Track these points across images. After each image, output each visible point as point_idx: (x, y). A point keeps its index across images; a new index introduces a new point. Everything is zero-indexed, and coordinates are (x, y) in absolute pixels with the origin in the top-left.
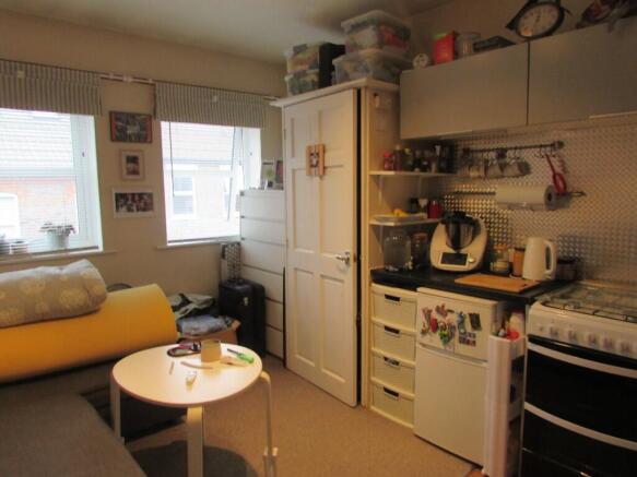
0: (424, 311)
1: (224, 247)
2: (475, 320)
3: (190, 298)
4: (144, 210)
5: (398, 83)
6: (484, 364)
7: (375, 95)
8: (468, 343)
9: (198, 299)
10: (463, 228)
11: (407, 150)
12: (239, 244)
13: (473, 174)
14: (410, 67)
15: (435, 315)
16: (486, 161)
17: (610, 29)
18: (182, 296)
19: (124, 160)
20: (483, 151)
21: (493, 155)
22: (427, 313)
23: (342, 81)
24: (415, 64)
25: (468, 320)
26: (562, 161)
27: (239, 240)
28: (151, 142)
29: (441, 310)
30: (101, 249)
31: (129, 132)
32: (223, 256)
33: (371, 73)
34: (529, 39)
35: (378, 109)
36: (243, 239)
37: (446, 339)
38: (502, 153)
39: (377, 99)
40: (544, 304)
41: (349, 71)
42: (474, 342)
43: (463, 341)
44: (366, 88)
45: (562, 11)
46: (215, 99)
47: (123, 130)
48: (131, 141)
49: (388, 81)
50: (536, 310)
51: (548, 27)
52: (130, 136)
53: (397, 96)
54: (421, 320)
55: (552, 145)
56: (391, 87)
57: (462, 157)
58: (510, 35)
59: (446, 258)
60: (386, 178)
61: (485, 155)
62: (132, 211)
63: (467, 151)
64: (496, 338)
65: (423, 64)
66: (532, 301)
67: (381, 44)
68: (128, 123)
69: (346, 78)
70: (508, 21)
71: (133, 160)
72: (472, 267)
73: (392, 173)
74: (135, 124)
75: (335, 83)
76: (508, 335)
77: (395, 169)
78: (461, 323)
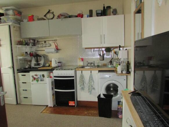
0: (32, 76)
2: (43, 76)
5: (20, 24)
6: (46, 84)
7: (14, 27)
8: (42, 81)
10: (39, 58)
11: (24, 41)
13: (40, 46)
14: (23, 21)
15: (35, 77)
16: (42, 43)
17: (62, 20)
20: (41, 41)
21: (43, 42)
22: (33, 77)
23: (4, 23)
24: (24, 21)
25: (42, 76)
26: (57, 43)
29: (36, 75)
33: (13, 22)
34: (48, 19)
35: (16, 30)
37: (38, 81)
38: (45, 42)
39: (15, 28)
40: (56, 70)
41: (6, 20)
42: (44, 80)
43: (41, 81)
44: (12, 25)
45: (54, 15)
49: (17, 24)
50: (54, 71)
51: (52, 18)
53: (20, 28)
54: (32, 78)
55: (55, 40)
56: (18, 25)
57: (37, 43)
58: (45, 18)
59: (35, 65)
60: (19, 47)
61: (42, 42)
63: (38, 41)
64: (48, 78)
65: (26, 21)
67: (15, 15)
70: (44, 15)
72: (41, 66)
75: (2, 23)
76: (51, 77)
77: (21, 45)
78: (41, 77)
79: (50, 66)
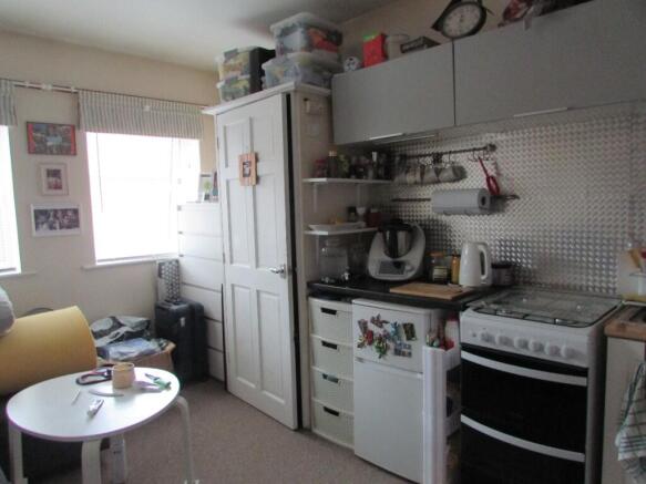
0: (359, 322)
1: (160, 265)
2: (410, 331)
3: (122, 322)
4: (69, 227)
5: (330, 87)
6: (419, 376)
7: (306, 100)
8: (404, 354)
9: (131, 322)
10: (402, 236)
11: (342, 157)
12: (177, 261)
13: (410, 178)
14: (341, 70)
15: (372, 327)
16: (423, 167)
18: (114, 318)
19: (44, 174)
20: (421, 156)
21: (429, 160)
22: (363, 325)
23: (273, 86)
24: (346, 68)
25: (402, 331)
26: (495, 164)
27: (177, 257)
28: (75, 154)
29: (378, 322)
30: (19, 271)
31: (49, 144)
32: (160, 275)
33: (300, 78)
34: (453, 39)
35: (310, 114)
36: (181, 256)
37: (383, 351)
38: (437, 158)
39: (308, 103)
40: (477, 310)
41: (279, 76)
42: (410, 354)
43: (398, 352)
44: (295, 91)
45: (484, 11)
46: (147, 108)
47: (43, 142)
48: (52, 153)
49: (320, 86)
50: (467, 317)
51: (472, 27)
52: (50, 148)
53: (329, 100)
54: (357, 333)
55: (485, 148)
56: (324, 91)
57: (400, 163)
58: (435, 35)
59: (383, 268)
60: (320, 186)
61: (421, 160)
62: (55, 228)
63: (404, 157)
64: (430, 349)
65: (353, 67)
66: (465, 308)
67: (310, 46)
68: (48, 134)
69: (276, 82)
70: (433, 21)
71: (55, 173)
72: (410, 275)
73: (324, 180)
74: (56, 136)
75: (266, 88)
76: (445, 344)
77: (328, 176)
78: (397, 333)
79: (454, 280)
